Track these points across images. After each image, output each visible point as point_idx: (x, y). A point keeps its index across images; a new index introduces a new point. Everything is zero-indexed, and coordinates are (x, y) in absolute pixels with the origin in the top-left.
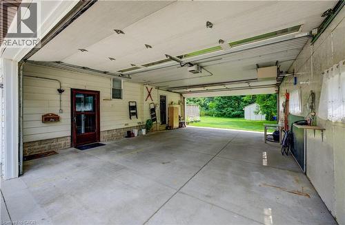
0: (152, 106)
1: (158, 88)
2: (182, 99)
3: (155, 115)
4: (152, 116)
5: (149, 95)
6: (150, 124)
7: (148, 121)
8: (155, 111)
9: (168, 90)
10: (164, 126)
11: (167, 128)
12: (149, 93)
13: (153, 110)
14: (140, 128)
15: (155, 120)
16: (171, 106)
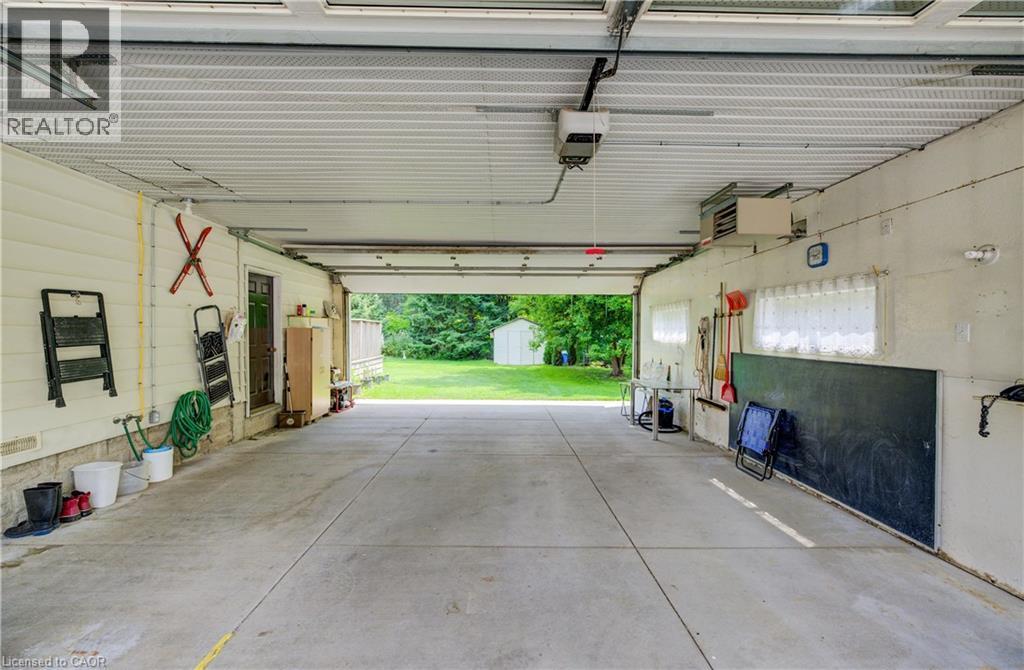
0: (209, 324)
1: (242, 233)
2: (339, 296)
3: (223, 367)
4: (210, 373)
5: (193, 261)
6: (197, 418)
7: (183, 401)
8: (221, 349)
9: (289, 253)
10: (267, 415)
11: (279, 424)
12: (193, 250)
13: (212, 344)
14: (132, 445)
15: (226, 389)
16: (297, 322)
